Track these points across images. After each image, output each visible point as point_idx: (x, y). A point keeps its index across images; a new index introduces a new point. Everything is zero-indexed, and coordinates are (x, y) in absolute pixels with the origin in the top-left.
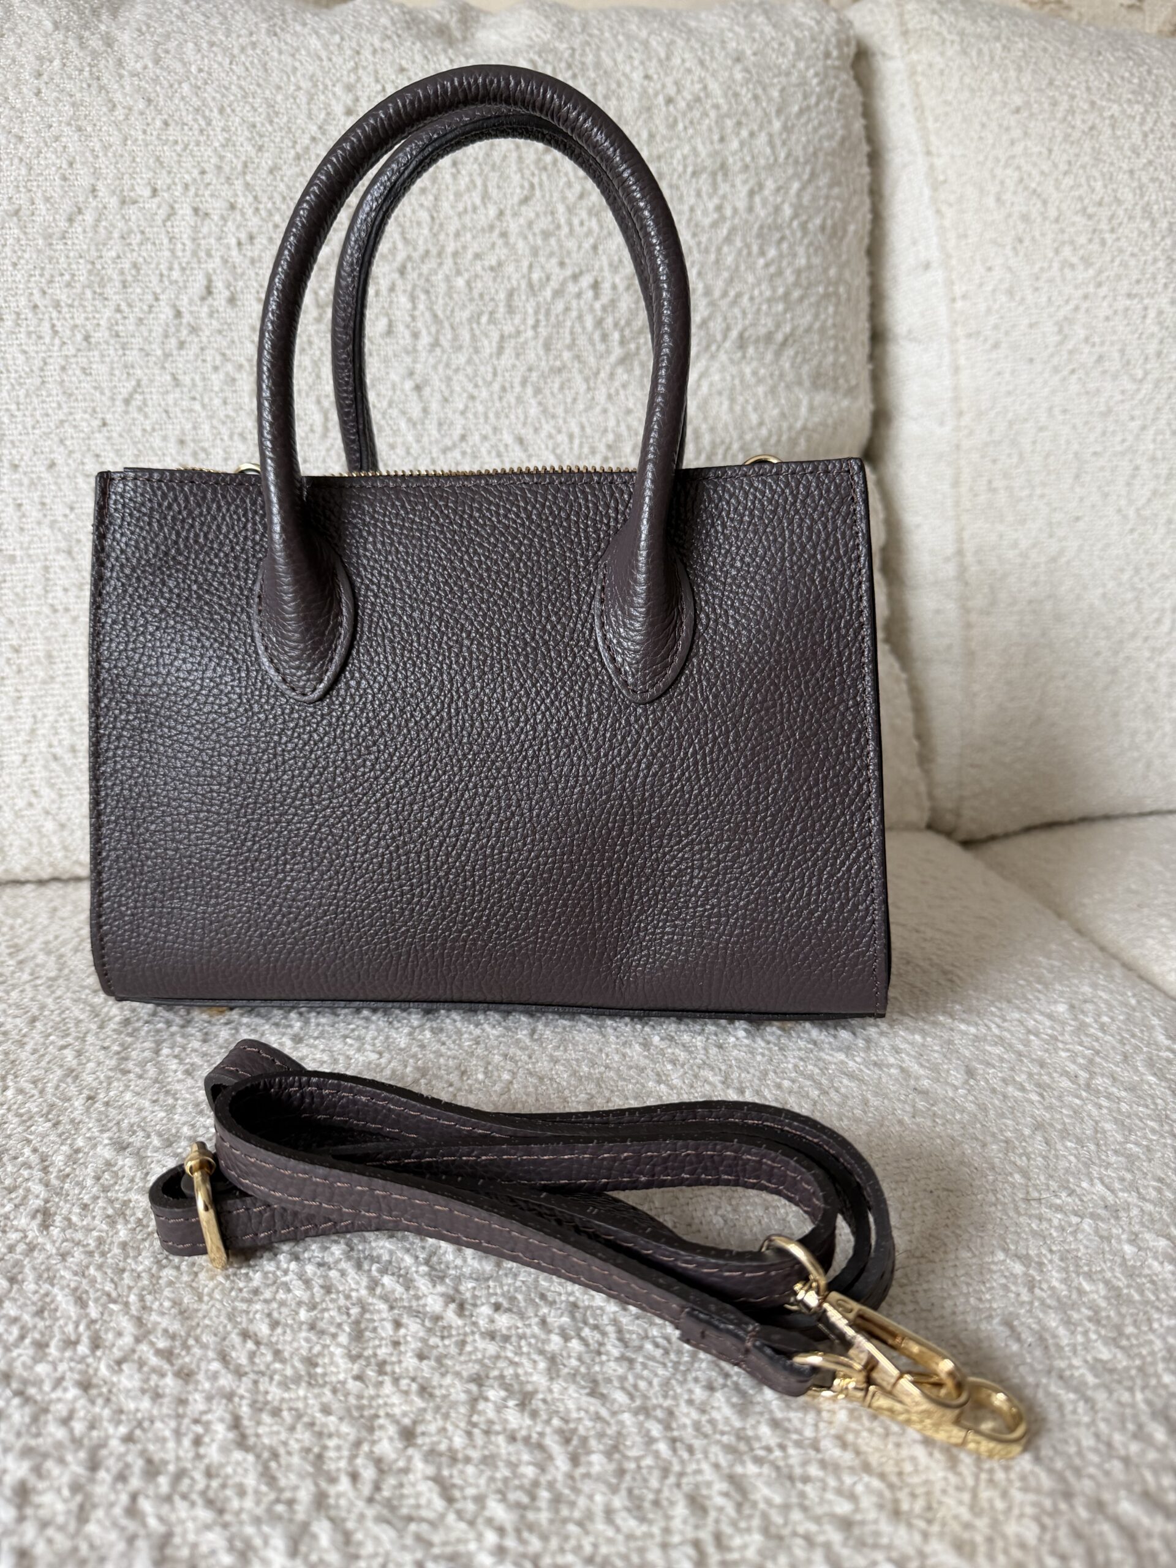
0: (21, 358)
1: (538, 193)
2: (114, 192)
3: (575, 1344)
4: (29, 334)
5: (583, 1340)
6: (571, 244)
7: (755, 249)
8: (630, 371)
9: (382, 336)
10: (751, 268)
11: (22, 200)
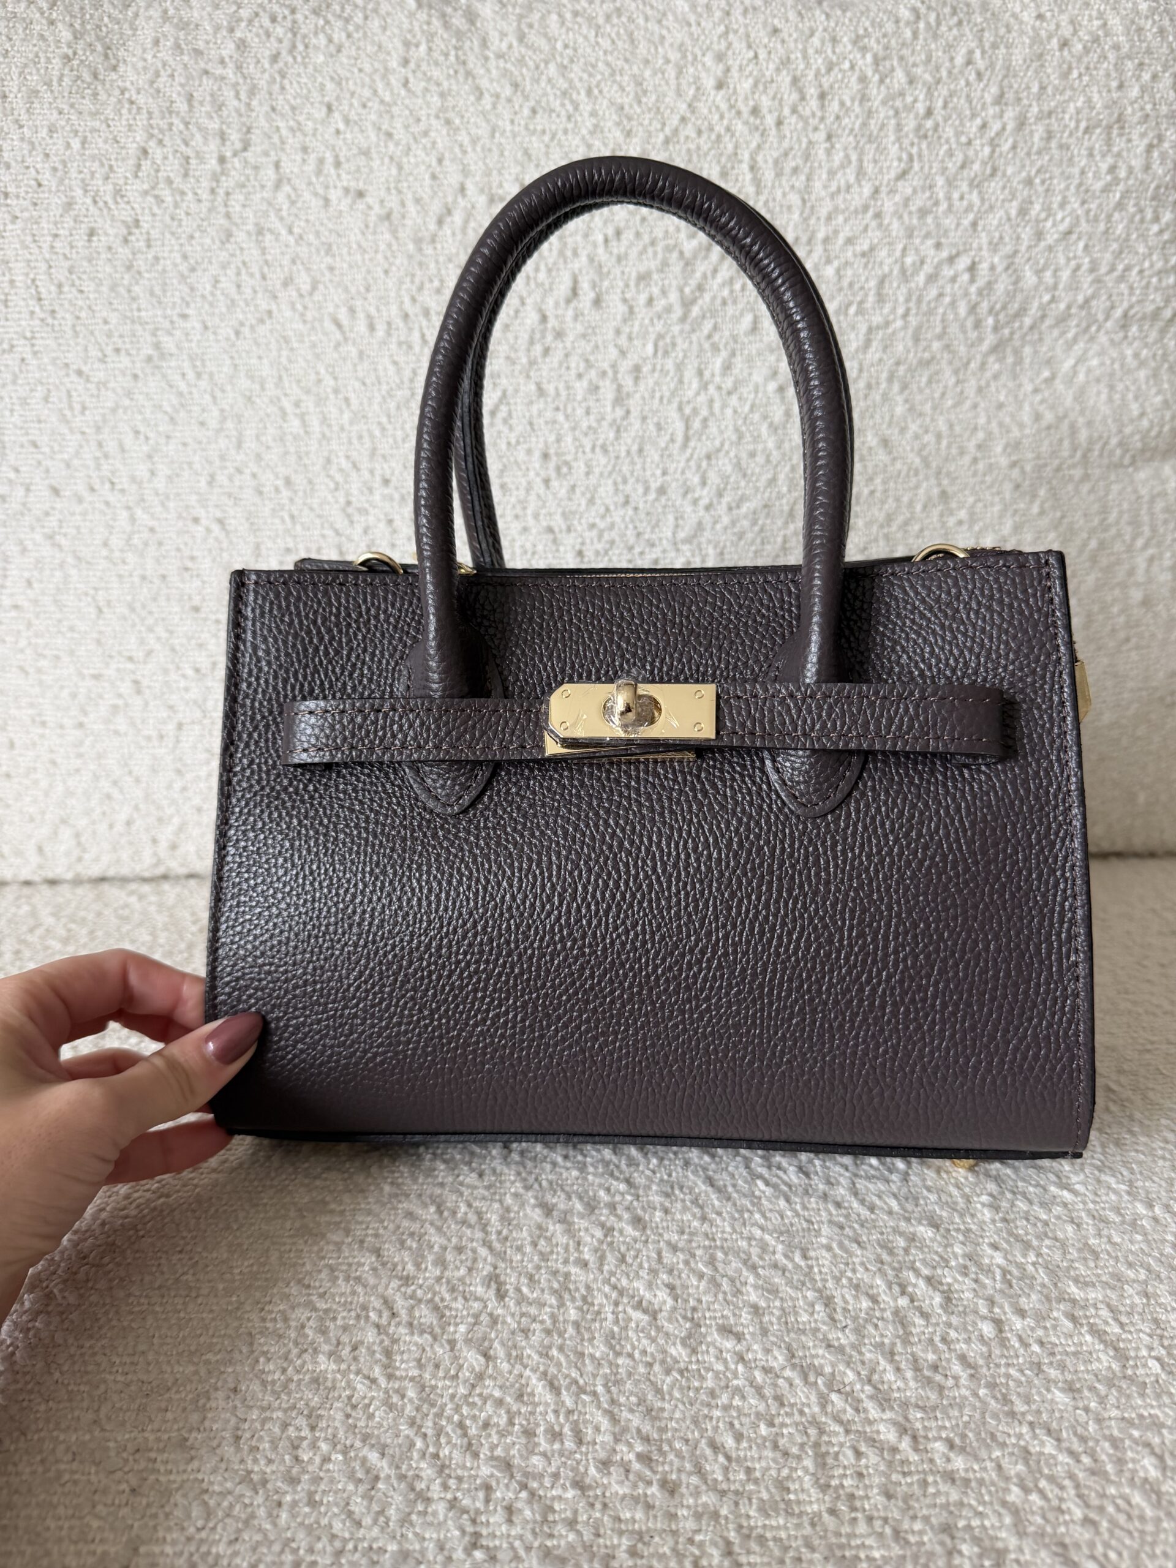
1: (916, 166)
8: (1001, 360)
9: (746, 334)
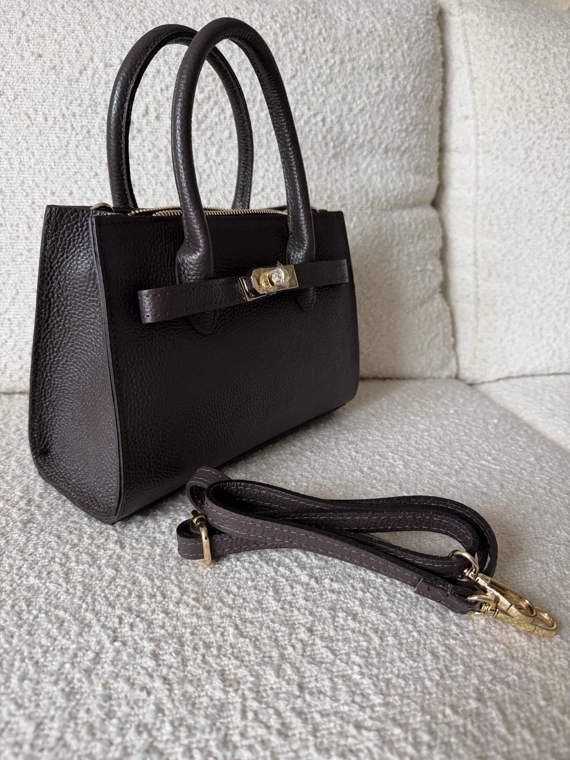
0: (56, 140)
1: (299, 74)
2: (101, 61)
3: (368, 595)
4: (60, 128)
5: (371, 593)
6: (313, 99)
7: (394, 106)
8: (337, 161)
9: (227, 139)
10: (392, 115)
11: (57, 61)
